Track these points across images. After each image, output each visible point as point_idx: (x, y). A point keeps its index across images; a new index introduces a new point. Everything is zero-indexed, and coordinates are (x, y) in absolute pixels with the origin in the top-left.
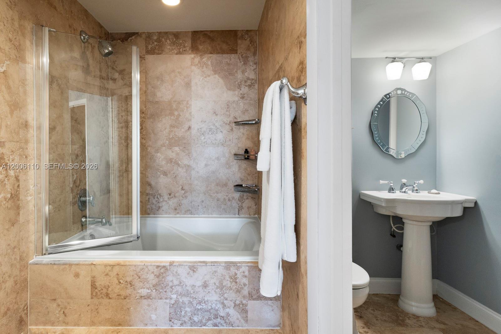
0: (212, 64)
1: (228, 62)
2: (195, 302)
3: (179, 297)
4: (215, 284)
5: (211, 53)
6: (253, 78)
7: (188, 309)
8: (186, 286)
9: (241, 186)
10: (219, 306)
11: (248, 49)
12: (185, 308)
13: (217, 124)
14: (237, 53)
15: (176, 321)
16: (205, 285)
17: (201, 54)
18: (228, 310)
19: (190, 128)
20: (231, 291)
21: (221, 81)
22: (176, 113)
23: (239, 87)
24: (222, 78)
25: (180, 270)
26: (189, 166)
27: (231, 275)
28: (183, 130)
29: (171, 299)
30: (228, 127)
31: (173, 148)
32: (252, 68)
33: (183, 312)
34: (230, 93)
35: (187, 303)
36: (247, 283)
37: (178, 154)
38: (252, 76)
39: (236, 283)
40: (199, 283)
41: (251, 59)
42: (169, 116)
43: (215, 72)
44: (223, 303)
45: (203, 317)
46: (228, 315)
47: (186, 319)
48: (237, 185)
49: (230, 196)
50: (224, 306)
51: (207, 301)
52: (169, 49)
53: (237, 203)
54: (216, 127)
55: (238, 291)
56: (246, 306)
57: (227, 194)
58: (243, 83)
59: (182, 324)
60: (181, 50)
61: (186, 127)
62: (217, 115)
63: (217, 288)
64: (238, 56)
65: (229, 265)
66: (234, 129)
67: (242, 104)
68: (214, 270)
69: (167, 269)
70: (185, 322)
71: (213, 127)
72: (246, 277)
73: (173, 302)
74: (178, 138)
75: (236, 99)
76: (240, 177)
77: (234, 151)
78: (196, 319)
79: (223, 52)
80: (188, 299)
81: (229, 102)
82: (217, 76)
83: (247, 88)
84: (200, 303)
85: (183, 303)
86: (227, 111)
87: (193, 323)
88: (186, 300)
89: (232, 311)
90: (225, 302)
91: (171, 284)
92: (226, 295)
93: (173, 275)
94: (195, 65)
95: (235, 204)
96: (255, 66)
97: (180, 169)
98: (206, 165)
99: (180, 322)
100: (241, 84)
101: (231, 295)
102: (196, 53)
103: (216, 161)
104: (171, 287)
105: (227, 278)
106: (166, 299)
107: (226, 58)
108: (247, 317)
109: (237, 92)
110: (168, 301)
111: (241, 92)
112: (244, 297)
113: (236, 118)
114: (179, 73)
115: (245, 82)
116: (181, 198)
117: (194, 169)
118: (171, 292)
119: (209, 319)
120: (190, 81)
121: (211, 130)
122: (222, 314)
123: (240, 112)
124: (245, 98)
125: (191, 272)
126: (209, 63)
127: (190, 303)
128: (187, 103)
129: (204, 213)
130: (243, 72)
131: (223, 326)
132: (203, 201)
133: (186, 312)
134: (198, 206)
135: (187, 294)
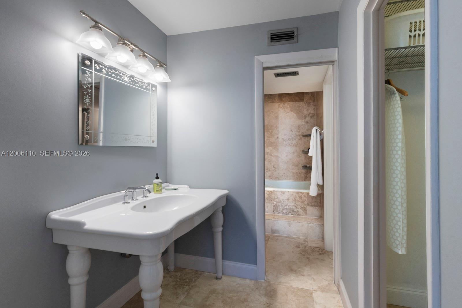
0: (290, 107)
1: (299, 105)
2: (284, 206)
3: (277, 203)
4: (292, 199)
5: (290, 102)
6: (313, 113)
7: (281, 208)
8: (280, 199)
9: (307, 166)
10: (295, 208)
11: (310, 99)
12: (279, 207)
13: (292, 136)
14: (304, 101)
15: (276, 212)
16: (288, 199)
17: (284, 102)
18: (298, 209)
19: (278, 138)
20: (299, 202)
21: (295, 115)
22: (270, 131)
23: (305, 117)
24: (296, 113)
25: (278, 193)
26: (277, 156)
27: (299, 196)
28: (274, 139)
29: (274, 203)
30: (299, 137)
31: (269, 147)
32: (313, 108)
33: (279, 209)
34: (300, 120)
35: (280, 205)
36: (306, 200)
37: (271, 150)
38: (312, 112)
39: (302, 199)
40: (285, 198)
41: (312, 103)
42: (267, 132)
43: (292, 111)
44: (296, 207)
45: (287, 211)
46: (298, 211)
47: (280, 211)
48: (304, 166)
49: (300, 171)
50: (296, 208)
51: (289, 205)
52: (267, 101)
53: (304, 175)
54: (292, 137)
55: (302, 202)
56: (306, 208)
57: (298, 170)
58: (307, 116)
59: (278, 213)
60: (273, 101)
61: (276, 137)
62: (292, 131)
63: (293, 201)
64: (305, 103)
65: (298, 193)
66: (302, 138)
67: (306, 126)
68: (292, 194)
69: (272, 192)
70: (280, 212)
71: (290, 138)
72: (306, 197)
73: (274, 204)
74: (272, 143)
75: (304, 123)
76: (306, 162)
77: (302, 149)
78: (284, 211)
79: (296, 101)
80: (281, 204)
81: (299, 125)
82: (292, 113)
83: (309, 118)
84: (286, 206)
85: (279, 205)
86: (298, 129)
87: (283, 213)
88: (280, 204)
89: (300, 210)
90: (297, 206)
91: (274, 198)
92: (297, 204)
93: (275, 195)
94: (281, 108)
95: (303, 175)
96: (314, 107)
97: (272, 158)
98: (287, 156)
99: (278, 212)
100: (306, 116)
101: (299, 204)
102: (281, 102)
103: (292, 154)
104: (274, 199)
105: (298, 197)
106: (272, 203)
107: (297, 104)
108: (306, 212)
109: (304, 120)
110: (272, 204)
111: (306, 120)
112: (305, 205)
113: (303, 133)
114: (272, 112)
115: (309, 115)
116: (273, 171)
117: (280, 158)
118: (274, 201)
119: (290, 212)
120: (278, 115)
121: (289, 139)
122: (295, 211)
123: (305, 130)
124: (308, 123)
125: (282, 194)
126: (288, 106)
127: (282, 205)
128: (276, 126)
129: (285, 179)
130: (307, 110)
131: (296, 215)
132: (285, 173)
133: (280, 209)
134: (282, 175)
135: (281, 202)
